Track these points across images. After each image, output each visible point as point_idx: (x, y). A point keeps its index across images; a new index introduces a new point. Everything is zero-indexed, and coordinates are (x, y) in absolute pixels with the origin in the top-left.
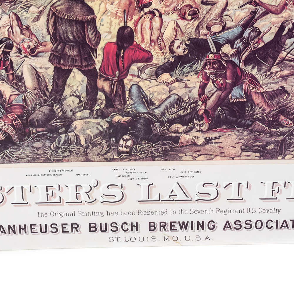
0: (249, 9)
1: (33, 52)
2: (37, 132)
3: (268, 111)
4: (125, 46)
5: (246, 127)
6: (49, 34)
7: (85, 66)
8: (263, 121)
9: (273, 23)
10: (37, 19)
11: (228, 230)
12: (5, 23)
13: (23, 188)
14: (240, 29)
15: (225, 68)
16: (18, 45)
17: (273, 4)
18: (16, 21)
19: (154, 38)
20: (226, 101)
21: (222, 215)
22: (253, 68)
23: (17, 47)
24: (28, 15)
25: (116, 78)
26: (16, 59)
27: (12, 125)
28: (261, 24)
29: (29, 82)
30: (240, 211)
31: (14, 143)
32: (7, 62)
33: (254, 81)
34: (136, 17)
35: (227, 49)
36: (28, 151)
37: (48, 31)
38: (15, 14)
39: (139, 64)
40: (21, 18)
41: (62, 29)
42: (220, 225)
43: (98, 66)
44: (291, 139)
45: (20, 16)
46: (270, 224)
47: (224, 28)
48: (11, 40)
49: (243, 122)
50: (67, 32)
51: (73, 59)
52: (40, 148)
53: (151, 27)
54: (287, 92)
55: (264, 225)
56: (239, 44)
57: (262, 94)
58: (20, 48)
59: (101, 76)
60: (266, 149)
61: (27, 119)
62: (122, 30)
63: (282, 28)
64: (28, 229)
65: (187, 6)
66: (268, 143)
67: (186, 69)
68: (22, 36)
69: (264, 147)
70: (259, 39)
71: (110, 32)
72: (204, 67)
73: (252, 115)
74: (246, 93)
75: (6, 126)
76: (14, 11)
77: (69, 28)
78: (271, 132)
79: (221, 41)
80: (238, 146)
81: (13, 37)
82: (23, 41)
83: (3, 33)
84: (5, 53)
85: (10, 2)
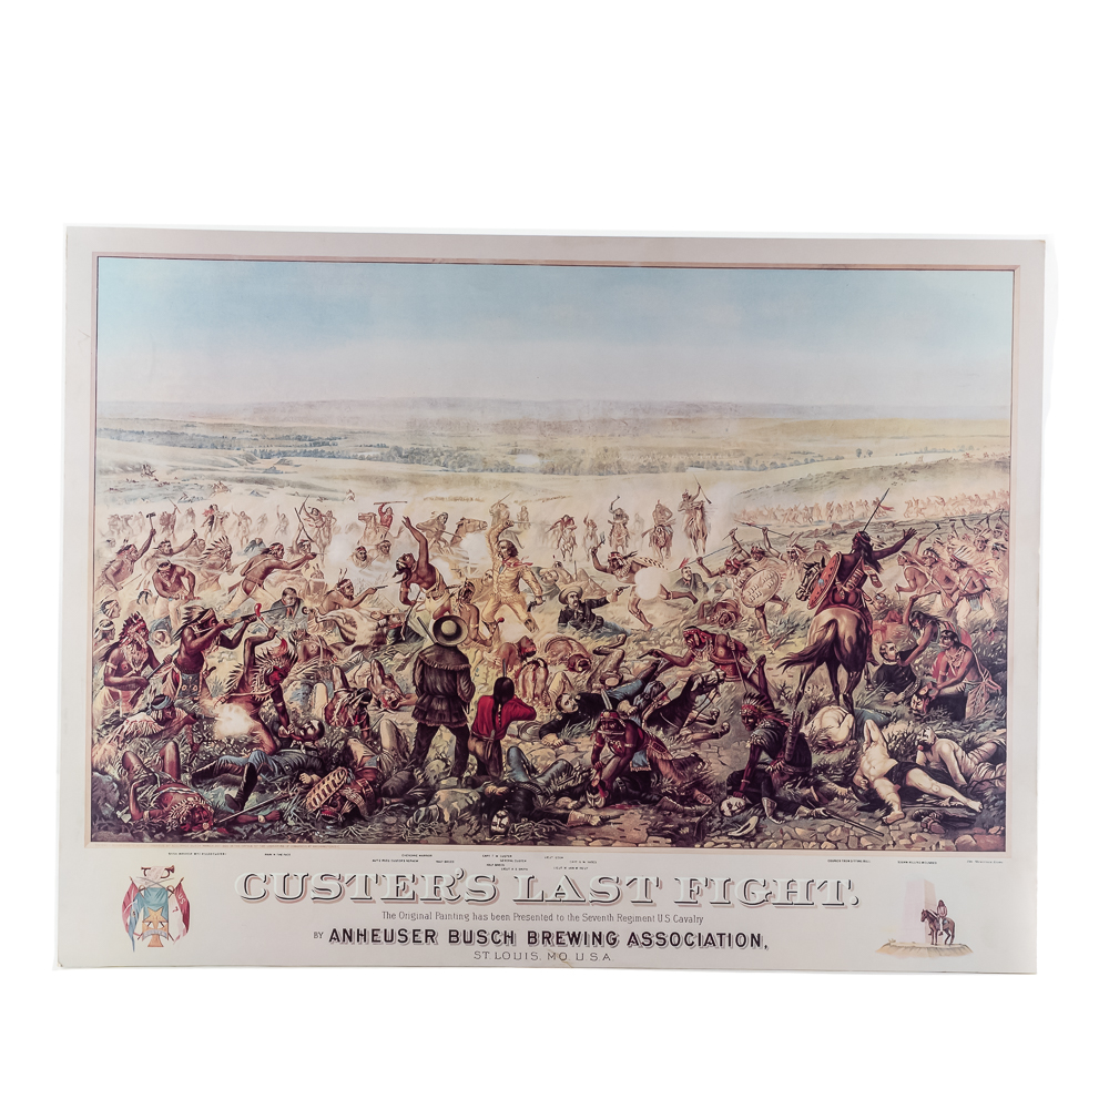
0: (650, 660)
1: (395, 706)
2: (392, 803)
3: (679, 783)
4: (504, 700)
5: (652, 803)
6: (415, 685)
7: (455, 723)
8: (673, 796)
9: (680, 677)
10: (402, 667)
11: (635, 947)
12: (365, 672)
13: (367, 877)
14: (640, 683)
15: (623, 729)
16: (377, 696)
17: (678, 655)
18: (377, 670)
19: (538, 691)
20: (626, 769)
21: (624, 924)
22: (658, 729)
23: (376, 699)
24: (392, 663)
25: (492, 738)
26: (373, 713)
27: (362, 794)
28: (666, 678)
29: (387, 740)
30: (649, 919)
31: (362, 818)
32: (362, 717)
33: (660, 745)
34: (516, 668)
35: (625, 706)
36: (377, 828)
37: (414, 681)
38: (377, 662)
39: (520, 722)
41: (430, 679)
42: (623, 939)
43: (470, 724)
44: (710, 821)
46: (690, 940)
47: (621, 682)
48: (369, 690)
49: (648, 797)
50: (435, 683)
51: (440, 715)
52: (393, 825)
53: (535, 679)
54: (701, 760)
55: (682, 940)
56: (639, 700)
57: (670, 761)
58: (380, 700)
59: (473, 735)
60: (679, 834)
61: (379, 787)
62: (500, 682)
63: (690, 683)
64: (369, 936)
65: (577, 655)
66: (681, 826)
67: (577, 729)
68: (383, 687)
69: (676, 830)
70: (663, 695)
71: (486, 684)
72: (598, 727)
73: (659, 788)
74: (650, 760)
75: (354, 796)
76: (377, 658)
77: (438, 678)
78: (684, 811)
79: (618, 697)
80: (643, 829)
81: (373, 688)
82: (384, 692)
83: (362, 683)
84: (362, 706)
85: (373, 648)
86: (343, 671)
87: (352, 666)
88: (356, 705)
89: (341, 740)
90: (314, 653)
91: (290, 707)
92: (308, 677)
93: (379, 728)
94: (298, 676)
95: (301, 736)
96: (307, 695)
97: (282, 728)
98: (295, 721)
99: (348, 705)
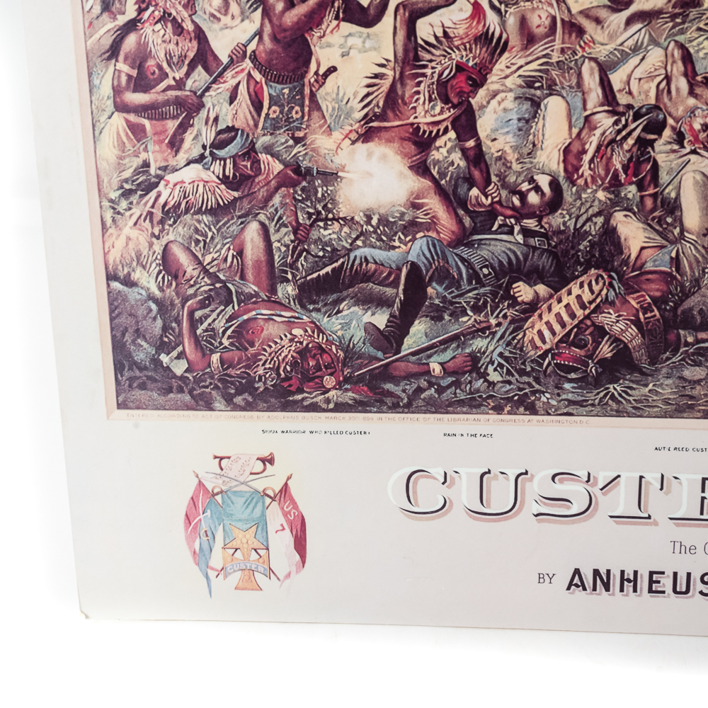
2: (698, 341)
12: (653, 70)
13: (643, 479)
16: (677, 122)
18: (680, 64)
23: (673, 129)
26: (667, 159)
27: (637, 322)
29: (694, 215)
31: (633, 367)
32: (643, 166)
36: (667, 388)
38: (682, 46)
40: (694, 55)
45: (692, 51)
48: (661, 110)
52: (698, 382)
58: (682, 129)
61: (675, 309)
64: (644, 583)
68: (692, 101)
75: (621, 325)
76: (681, 38)
81: (669, 104)
82: (693, 112)
83: (645, 94)
84: (643, 144)
85: (673, 17)
86: (604, 70)
87: (625, 56)
88: (631, 141)
89: (598, 214)
90: (542, 30)
91: (491, 149)
92: (530, 83)
93: (679, 188)
94: (509, 82)
95: (514, 208)
96: (527, 122)
97: (475, 192)
98: (502, 177)
99: (613, 141)
